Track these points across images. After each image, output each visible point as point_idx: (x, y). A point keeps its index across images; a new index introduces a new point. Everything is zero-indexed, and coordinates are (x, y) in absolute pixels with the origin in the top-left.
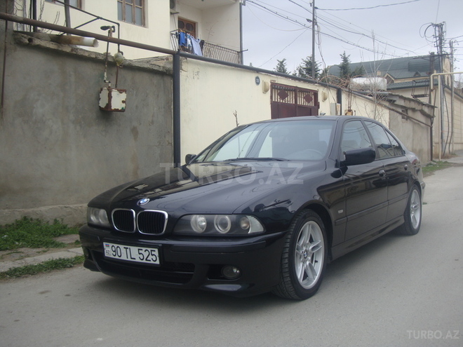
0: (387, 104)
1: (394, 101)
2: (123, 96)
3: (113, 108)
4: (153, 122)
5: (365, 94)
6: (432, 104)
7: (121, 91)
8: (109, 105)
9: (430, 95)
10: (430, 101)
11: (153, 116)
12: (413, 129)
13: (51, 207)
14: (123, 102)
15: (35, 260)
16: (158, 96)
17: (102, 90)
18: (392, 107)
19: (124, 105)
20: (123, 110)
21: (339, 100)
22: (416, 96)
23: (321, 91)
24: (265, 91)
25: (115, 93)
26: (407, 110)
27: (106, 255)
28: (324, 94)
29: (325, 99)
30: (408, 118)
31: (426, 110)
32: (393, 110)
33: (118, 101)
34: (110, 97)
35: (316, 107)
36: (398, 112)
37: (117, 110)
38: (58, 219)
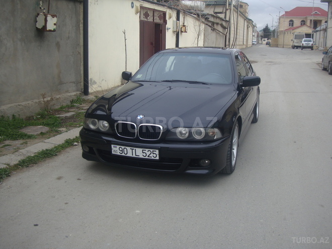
0: (203, 20)
1: (209, 18)
2: (55, 20)
3: (48, 29)
4: (69, 38)
5: (191, 13)
6: (227, 19)
7: (53, 16)
8: (45, 27)
9: (226, 13)
10: (225, 17)
11: (69, 33)
12: (216, 38)
13: (10, 105)
14: (55, 24)
15: (28, 152)
16: (72, 18)
17: (38, 14)
18: (206, 22)
19: (55, 27)
20: (54, 31)
21: (178, 19)
22: (216, 13)
23: (168, 12)
24: (137, 13)
25: (49, 18)
26: (214, 24)
27: (113, 153)
28: (170, 14)
29: (170, 18)
30: (214, 30)
31: (224, 23)
32: (207, 24)
33: (51, 24)
34: (46, 21)
35: (165, 23)
36: (209, 26)
37: (50, 31)
38: (15, 114)
